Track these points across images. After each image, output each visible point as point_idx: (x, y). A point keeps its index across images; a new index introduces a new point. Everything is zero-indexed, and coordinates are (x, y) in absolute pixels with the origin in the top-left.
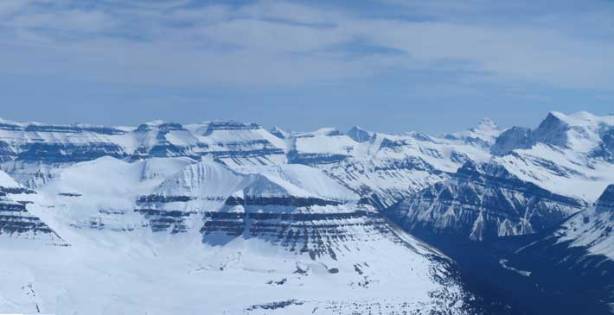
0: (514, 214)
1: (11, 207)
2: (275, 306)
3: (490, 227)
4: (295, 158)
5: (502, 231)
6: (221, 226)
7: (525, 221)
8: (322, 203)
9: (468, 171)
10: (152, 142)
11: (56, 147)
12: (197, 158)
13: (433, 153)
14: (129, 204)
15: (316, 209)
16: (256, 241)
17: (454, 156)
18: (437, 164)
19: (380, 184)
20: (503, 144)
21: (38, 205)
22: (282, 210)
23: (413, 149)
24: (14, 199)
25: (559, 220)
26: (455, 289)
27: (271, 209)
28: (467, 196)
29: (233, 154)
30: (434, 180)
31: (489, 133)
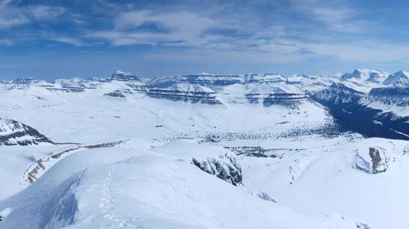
0: (347, 97)
1: (211, 98)
2: (283, 123)
3: (340, 101)
4: (288, 82)
5: (343, 102)
6: (268, 102)
7: (349, 99)
8: (295, 95)
9: (334, 85)
10: (249, 79)
11: (223, 81)
12: (261, 83)
13: (325, 80)
14: (244, 96)
15: (293, 96)
16: (277, 105)
17: (330, 82)
18: (325, 84)
19: (310, 89)
20: (344, 78)
21: (219, 97)
22: (285, 97)
23: (319, 80)
24: (212, 95)
25: (359, 98)
26: (331, 117)
27: (282, 97)
28: (334, 92)
29: (271, 82)
30: (325, 88)
31: (340, 75)
